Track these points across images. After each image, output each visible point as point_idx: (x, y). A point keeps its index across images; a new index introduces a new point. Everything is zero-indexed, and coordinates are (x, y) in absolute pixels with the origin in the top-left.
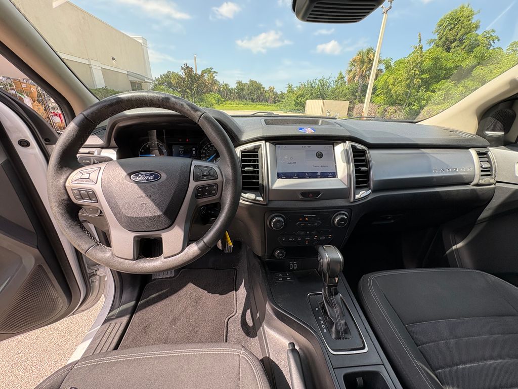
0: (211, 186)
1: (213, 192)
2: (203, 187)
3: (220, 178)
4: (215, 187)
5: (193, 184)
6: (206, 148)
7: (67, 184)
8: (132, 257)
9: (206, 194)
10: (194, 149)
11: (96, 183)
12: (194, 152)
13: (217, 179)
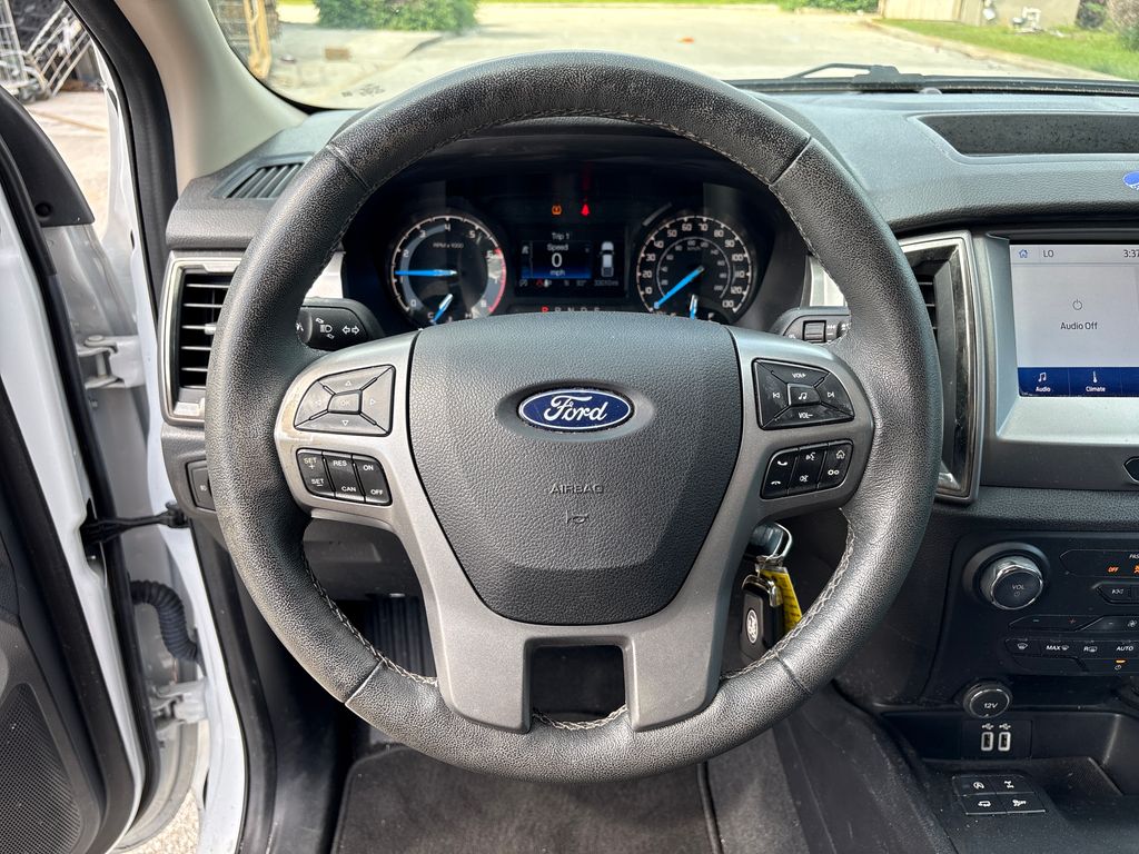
0: (824, 449)
1: (831, 472)
2: (794, 455)
3: (861, 418)
4: (840, 455)
5: (756, 442)
6: (659, 245)
7: (279, 434)
8: (516, 722)
9: (804, 478)
10: (607, 246)
11: (388, 433)
12: (607, 261)
13: (851, 419)
